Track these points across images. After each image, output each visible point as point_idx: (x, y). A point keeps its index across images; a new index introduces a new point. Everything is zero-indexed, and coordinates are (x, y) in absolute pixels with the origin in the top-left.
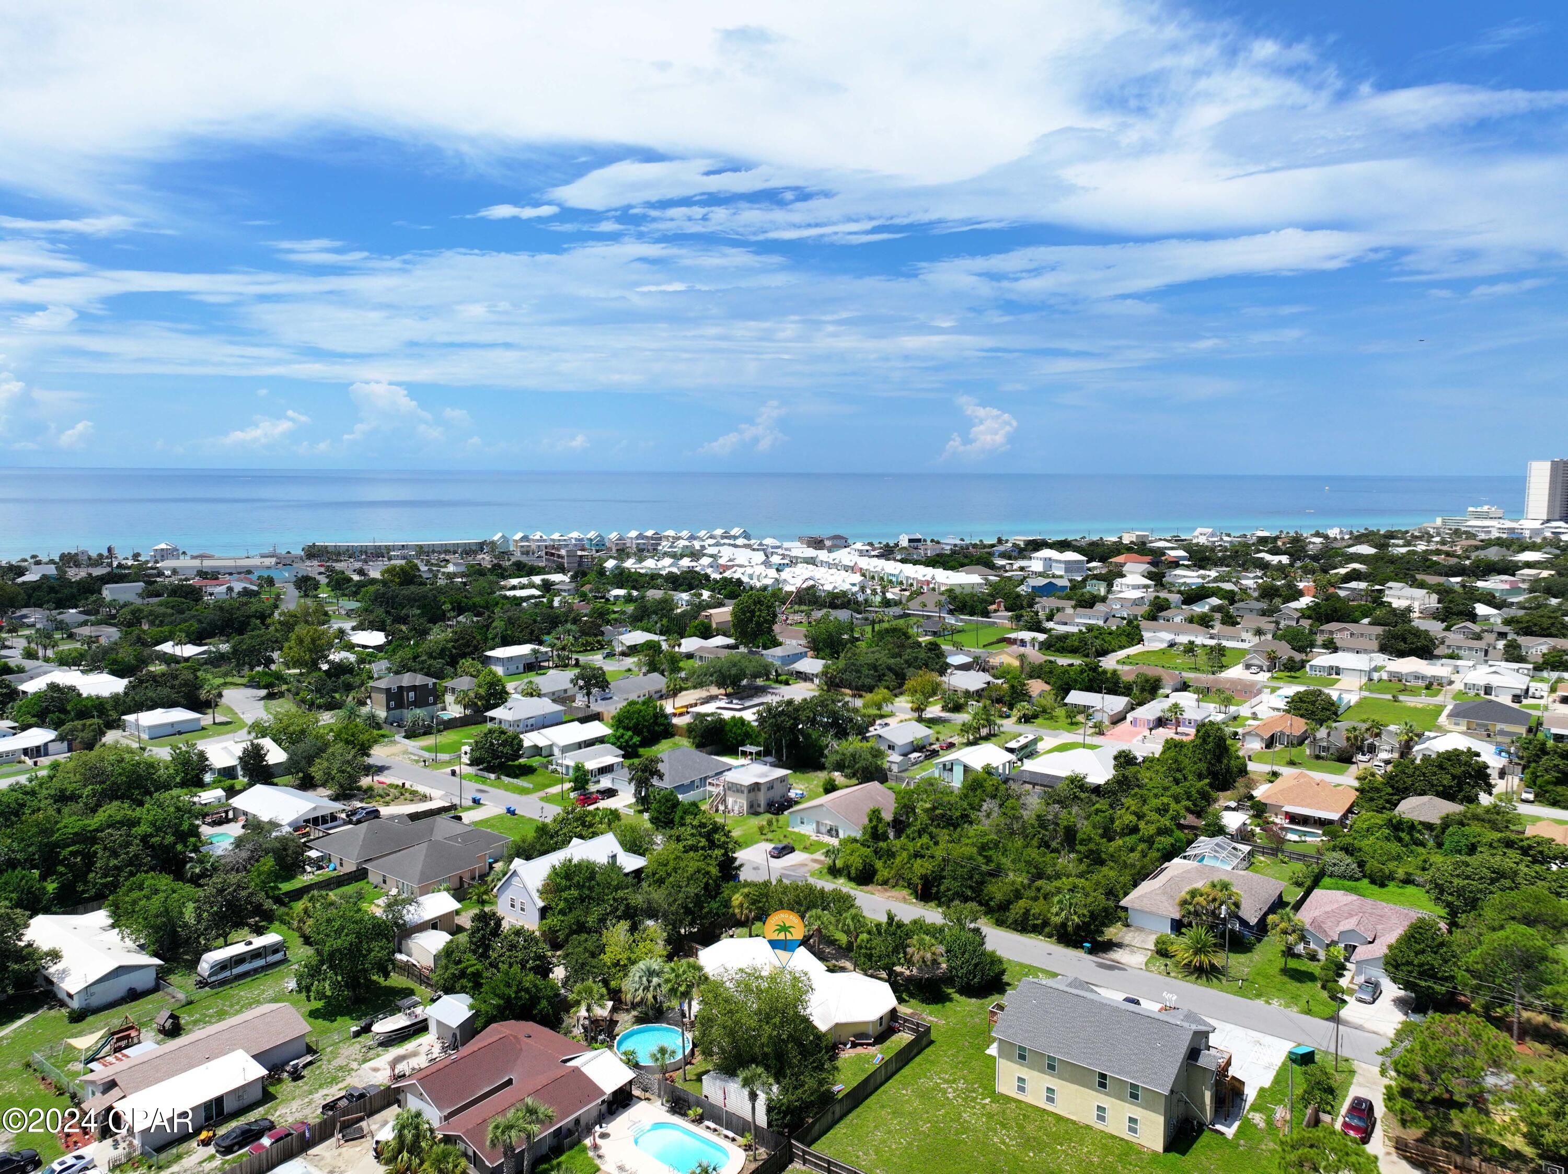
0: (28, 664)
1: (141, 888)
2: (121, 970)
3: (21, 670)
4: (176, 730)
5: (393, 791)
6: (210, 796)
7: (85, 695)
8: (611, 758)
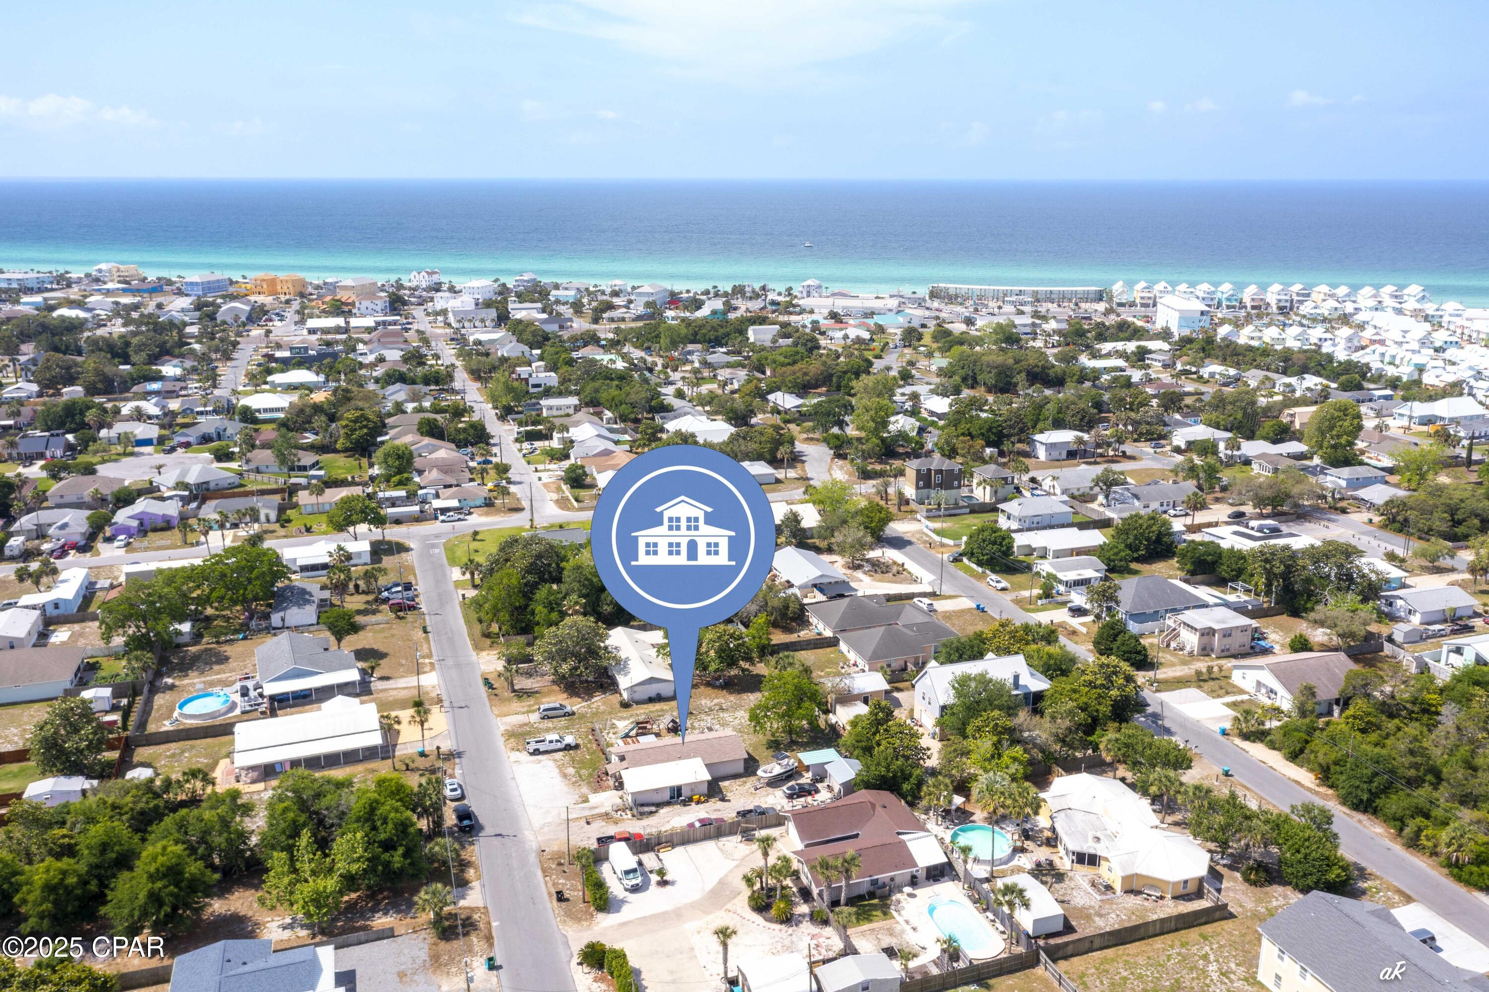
0: (677, 403)
2: (652, 680)
3: (669, 409)
4: (758, 482)
8: (1092, 571)
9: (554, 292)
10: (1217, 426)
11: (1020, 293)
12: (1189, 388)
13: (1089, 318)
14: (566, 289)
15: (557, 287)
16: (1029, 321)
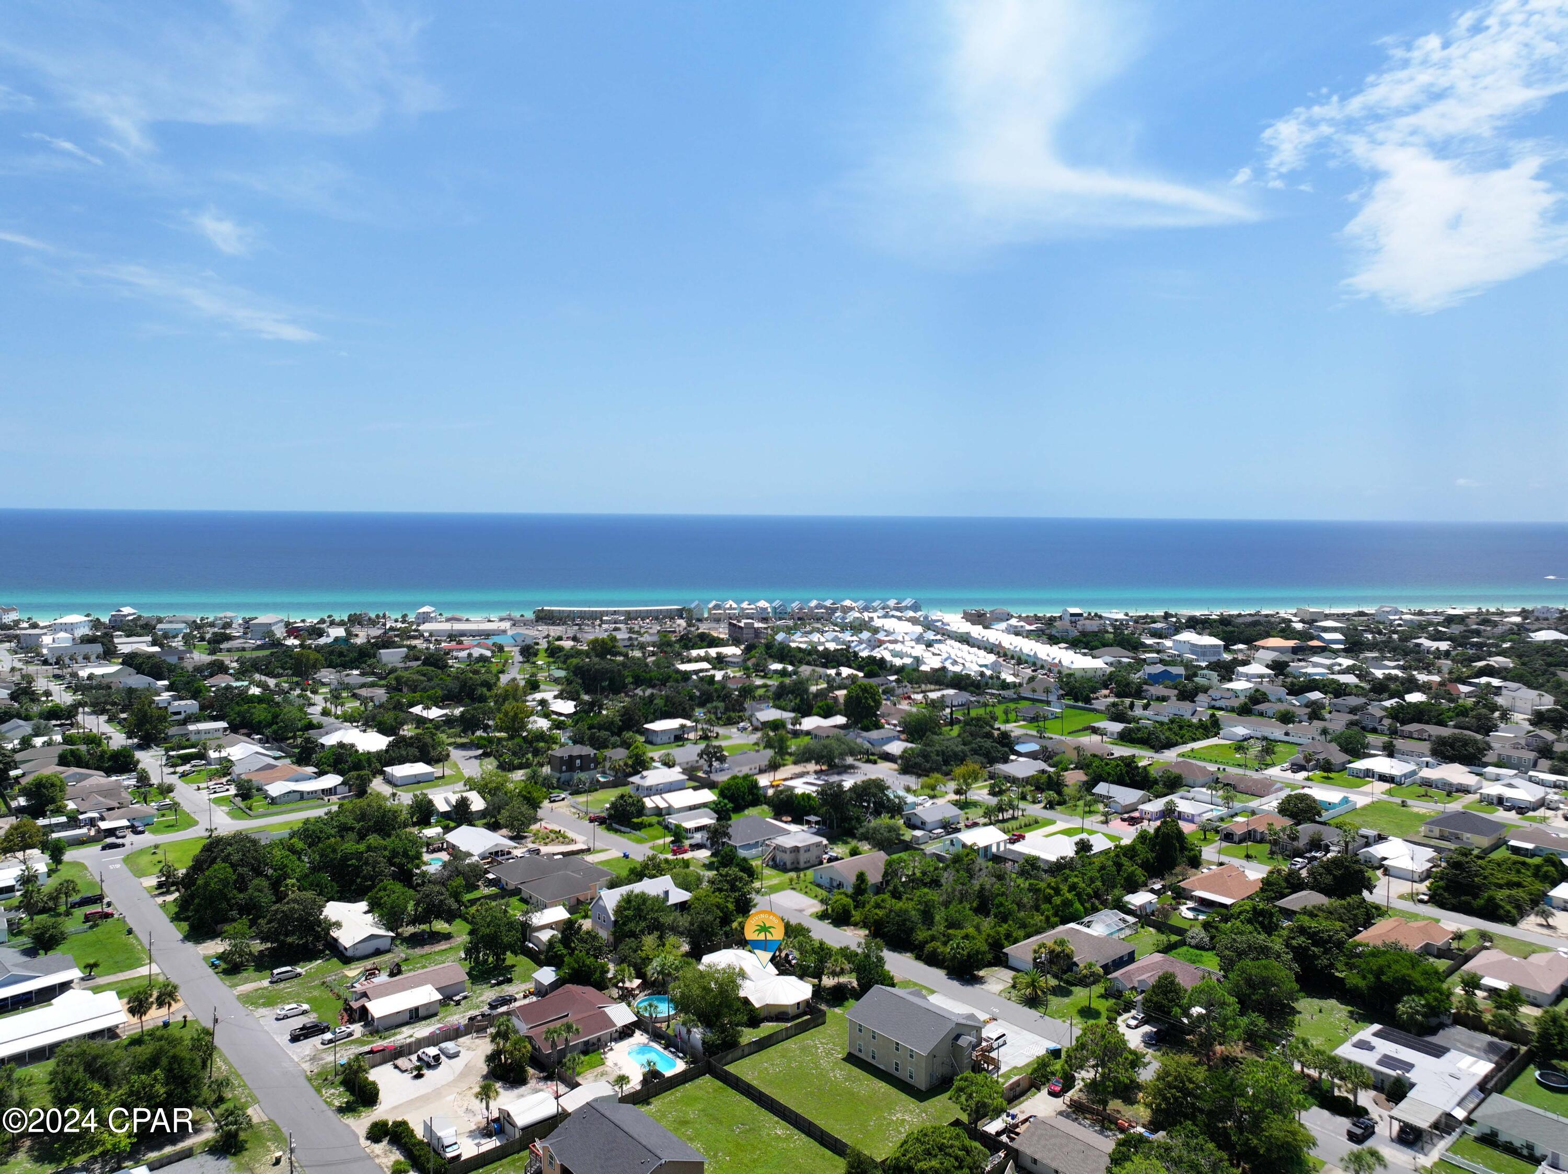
0: (325, 720)
1: (385, 890)
2: (372, 937)
3: (320, 726)
4: (417, 780)
5: (553, 836)
6: (432, 832)
7: (361, 751)
8: (708, 819)
9: (159, 626)
10: (784, 709)
11: (615, 613)
12: (759, 682)
13: (674, 632)
14: (171, 622)
15: (160, 620)
16: (627, 636)
